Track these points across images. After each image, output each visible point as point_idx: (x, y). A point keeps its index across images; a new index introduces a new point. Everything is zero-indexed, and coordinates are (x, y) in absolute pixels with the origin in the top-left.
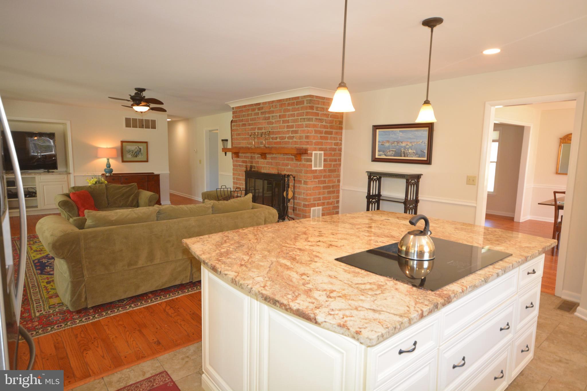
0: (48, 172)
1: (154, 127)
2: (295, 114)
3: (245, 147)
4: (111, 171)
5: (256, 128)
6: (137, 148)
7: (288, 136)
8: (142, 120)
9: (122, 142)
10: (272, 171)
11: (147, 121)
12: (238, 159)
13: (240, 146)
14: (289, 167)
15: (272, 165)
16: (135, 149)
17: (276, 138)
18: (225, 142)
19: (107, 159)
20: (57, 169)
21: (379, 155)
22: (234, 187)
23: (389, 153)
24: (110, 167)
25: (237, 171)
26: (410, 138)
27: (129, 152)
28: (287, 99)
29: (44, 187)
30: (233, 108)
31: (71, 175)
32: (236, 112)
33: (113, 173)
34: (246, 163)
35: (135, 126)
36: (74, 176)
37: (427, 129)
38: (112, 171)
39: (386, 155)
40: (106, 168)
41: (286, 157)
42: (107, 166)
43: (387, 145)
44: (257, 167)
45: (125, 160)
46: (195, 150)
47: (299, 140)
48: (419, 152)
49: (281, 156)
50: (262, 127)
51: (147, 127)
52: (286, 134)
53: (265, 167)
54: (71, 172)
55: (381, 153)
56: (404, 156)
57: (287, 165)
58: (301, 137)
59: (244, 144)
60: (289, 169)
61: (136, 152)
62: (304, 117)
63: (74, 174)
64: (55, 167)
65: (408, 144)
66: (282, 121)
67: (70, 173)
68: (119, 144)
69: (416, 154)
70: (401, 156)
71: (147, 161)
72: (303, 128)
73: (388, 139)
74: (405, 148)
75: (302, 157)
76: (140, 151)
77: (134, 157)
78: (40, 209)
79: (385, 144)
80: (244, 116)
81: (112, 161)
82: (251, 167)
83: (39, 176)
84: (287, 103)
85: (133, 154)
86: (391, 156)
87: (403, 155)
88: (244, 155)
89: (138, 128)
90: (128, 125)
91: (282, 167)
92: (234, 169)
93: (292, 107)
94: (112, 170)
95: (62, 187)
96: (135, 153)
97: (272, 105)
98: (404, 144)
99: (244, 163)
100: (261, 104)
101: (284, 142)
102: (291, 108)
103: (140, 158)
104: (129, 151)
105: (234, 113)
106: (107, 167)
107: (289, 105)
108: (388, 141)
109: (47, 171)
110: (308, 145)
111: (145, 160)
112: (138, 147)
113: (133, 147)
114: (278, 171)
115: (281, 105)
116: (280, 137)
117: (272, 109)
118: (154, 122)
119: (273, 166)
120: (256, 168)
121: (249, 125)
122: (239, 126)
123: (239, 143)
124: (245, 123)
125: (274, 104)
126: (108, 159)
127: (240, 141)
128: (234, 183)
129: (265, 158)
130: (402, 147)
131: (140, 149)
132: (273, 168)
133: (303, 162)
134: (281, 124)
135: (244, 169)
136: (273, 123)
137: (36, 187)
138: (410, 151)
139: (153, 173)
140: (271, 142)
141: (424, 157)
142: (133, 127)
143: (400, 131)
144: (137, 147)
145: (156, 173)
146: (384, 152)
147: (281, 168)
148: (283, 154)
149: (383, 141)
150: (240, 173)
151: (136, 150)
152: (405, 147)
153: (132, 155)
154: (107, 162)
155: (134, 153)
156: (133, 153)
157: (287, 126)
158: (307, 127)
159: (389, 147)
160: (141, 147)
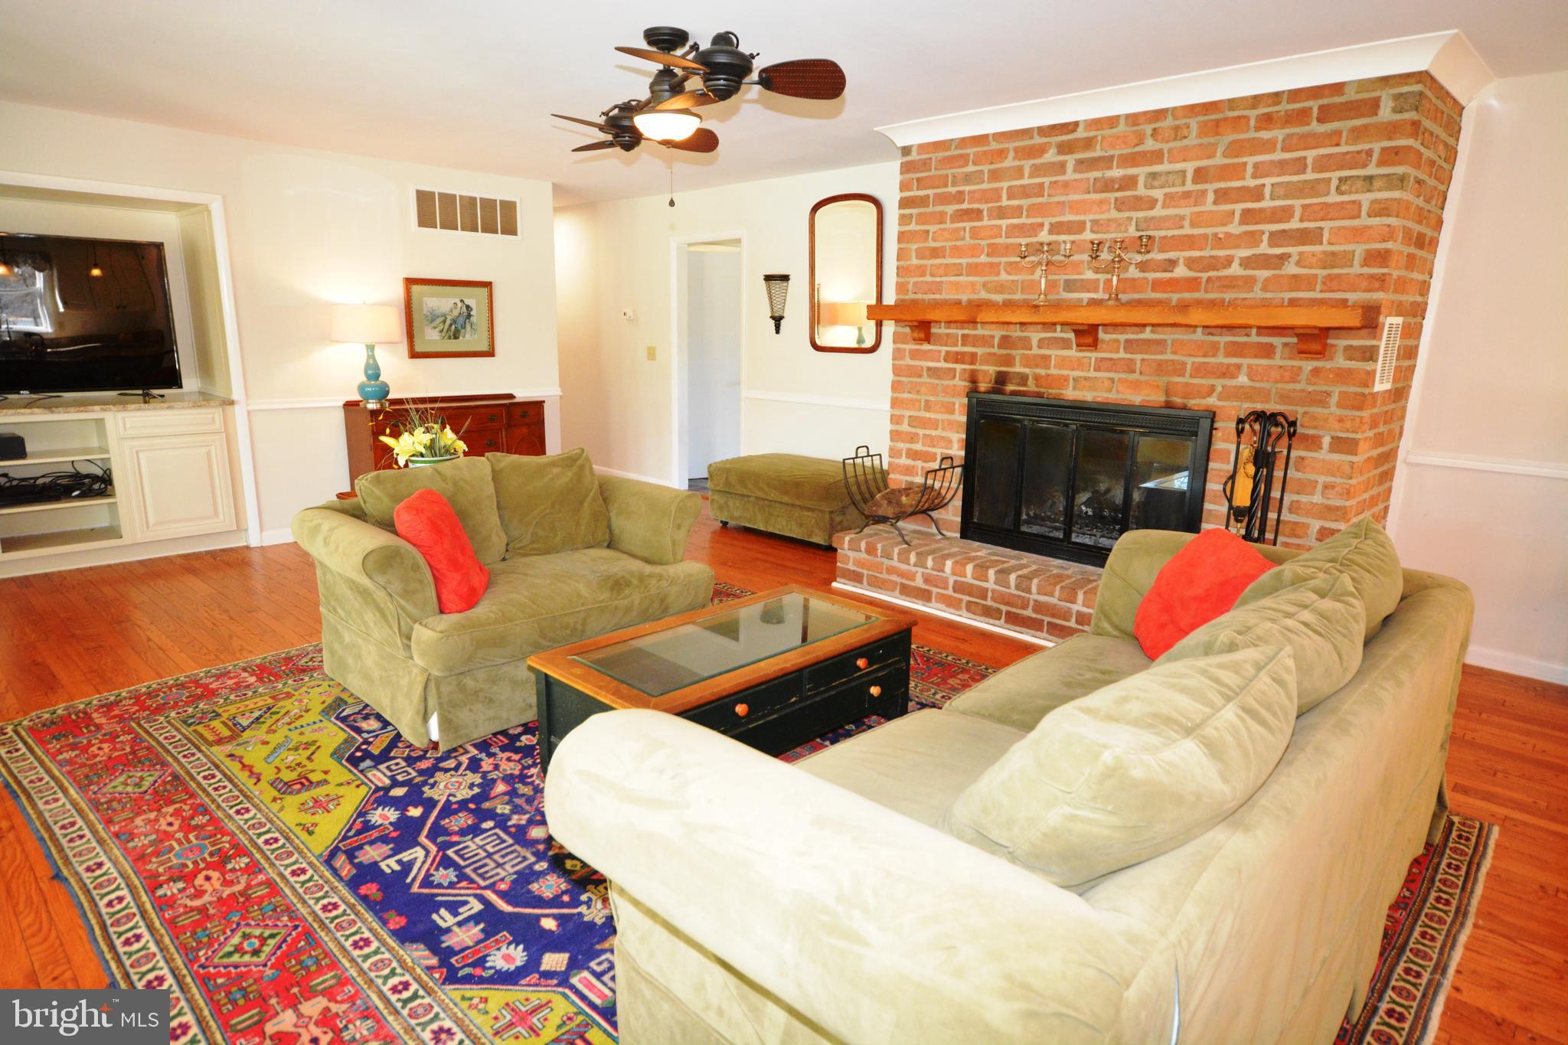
0: (147, 398)
1: (510, 229)
2: (1305, 158)
3: (970, 301)
4: (384, 391)
5: (1042, 225)
6: (460, 304)
7: (1246, 252)
8: (473, 200)
9: (410, 282)
10: (1129, 397)
11: (488, 204)
12: (926, 347)
13: (937, 297)
14: (1242, 379)
15: (1134, 372)
16: (451, 311)
17: (1172, 264)
18: (777, 285)
19: (367, 346)
20: (180, 386)
22: (894, 453)
24: (377, 376)
25: (918, 392)
27: (432, 321)
29: (141, 455)
30: (906, 150)
31: (236, 407)
32: (925, 165)
33: (390, 397)
34: (972, 363)
35: (449, 225)
36: (249, 413)
38: (388, 393)
40: (363, 379)
42: (370, 372)
44: (1037, 378)
45: (418, 349)
46: (630, 313)
47: (1322, 272)
49: (1191, 337)
50: (1084, 223)
51: (490, 228)
52: (1237, 247)
53: (1086, 379)
54: (235, 397)
57: (1228, 372)
58: (1334, 259)
59: (964, 288)
60: (1242, 387)
61: (454, 321)
62: (1372, 170)
63: (247, 404)
64: (173, 379)
66: (1216, 192)
67: (232, 403)
68: (398, 291)
71: (490, 354)
72: (1359, 216)
75: (1330, 341)
76: (469, 316)
77: (450, 338)
78: (130, 542)
80: (968, 179)
81: (382, 357)
82: (1001, 379)
83: (120, 415)
84: (1253, 114)
85: (446, 327)
88: (960, 332)
89: (459, 232)
90: (425, 220)
91: (1197, 381)
92: (896, 386)
93: (1287, 131)
94: (387, 386)
95: (209, 454)
96: (451, 325)
97: (1155, 130)
99: (956, 362)
101: (1220, 278)
102: (1280, 138)
103: (465, 343)
104: (432, 318)
105: (906, 168)
106: (369, 377)
107: (1267, 121)
109: (140, 392)
110: (1382, 289)
111: (485, 348)
112: (462, 301)
113: (443, 302)
114: (1167, 394)
115: (1215, 127)
116: (1191, 263)
117: (1150, 145)
118: (509, 208)
119: (1136, 376)
120: (1031, 381)
121: (1002, 213)
122: (940, 218)
123: (938, 287)
124: (975, 206)
125: (1169, 122)
126: (371, 348)
127: (938, 279)
128: (895, 436)
129: (1094, 344)
131: (468, 307)
132: (1136, 385)
133: (1341, 362)
134: (1209, 207)
135: (961, 384)
136: (1152, 204)
137: (109, 459)
139: (511, 396)
140: (1134, 280)
142: (443, 227)
144: (458, 301)
145: (523, 394)
147: (1187, 385)
148: (1205, 326)
150: (932, 398)
151: (456, 313)
153: (441, 331)
154: (369, 357)
155: (448, 322)
156: (444, 322)
157: (1246, 212)
158: (1388, 215)
160: (473, 304)
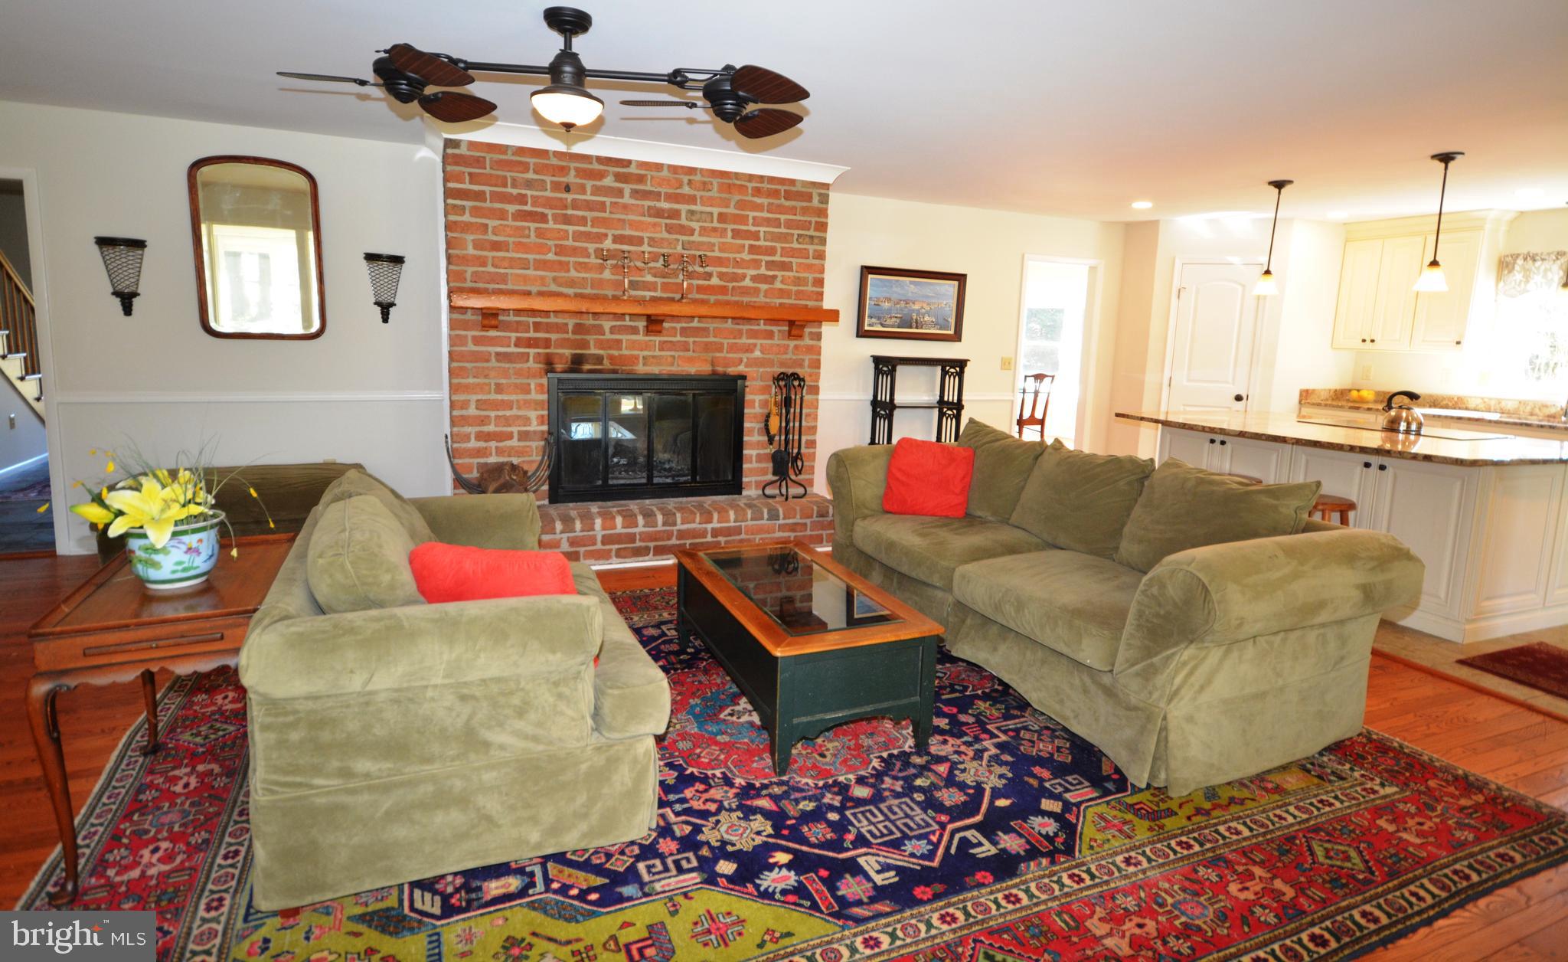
2: (780, 219)
5: (606, 235)
7: (753, 272)
10: (687, 369)
13: (502, 286)
14: (757, 353)
15: (688, 350)
17: (709, 275)
21: (870, 325)
22: (459, 438)
23: (889, 322)
25: (486, 377)
26: (928, 297)
28: (750, 175)
32: (478, 162)
34: (547, 348)
37: (956, 283)
39: (882, 325)
41: (745, 327)
43: (886, 305)
44: (611, 358)
47: (795, 288)
48: (941, 321)
49: (725, 325)
50: (642, 238)
52: (748, 268)
53: (652, 357)
55: (874, 320)
56: (917, 328)
57: (749, 349)
58: (798, 281)
59: (532, 281)
60: (758, 358)
62: (812, 233)
65: (925, 305)
66: (732, 230)
69: (935, 324)
70: (911, 327)
72: (808, 258)
73: (887, 295)
74: (918, 312)
75: (804, 330)
79: (882, 304)
80: (529, 184)
82: (578, 360)
84: (750, 185)
86: (893, 326)
87: (914, 324)
88: (532, 320)
91: (731, 355)
92: (457, 372)
93: (769, 200)
98: (916, 307)
99: (529, 347)
100: (665, 169)
101: (739, 287)
102: (766, 204)
105: (451, 160)
107: (757, 192)
108: (889, 300)
114: (713, 365)
115: (729, 188)
116: (721, 276)
117: (687, 190)
119: (690, 353)
120: (606, 361)
121: (567, 220)
122: (500, 215)
123: (502, 278)
124: (539, 210)
125: (697, 178)
128: (457, 421)
129: (660, 331)
130: (913, 311)
132: (690, 360)
133: (807, 342)
134: (729, 240)
136: (692, 232)
138: (927, 318)
141: (947, 328)
143: (911, 283)
146: (879, 318)
147: (725, 358)
148: (733, 318)
149: (878, 299)
150: (503, 382)
152: (918, 310)
157: (751, 246)
159: (889, 310)
